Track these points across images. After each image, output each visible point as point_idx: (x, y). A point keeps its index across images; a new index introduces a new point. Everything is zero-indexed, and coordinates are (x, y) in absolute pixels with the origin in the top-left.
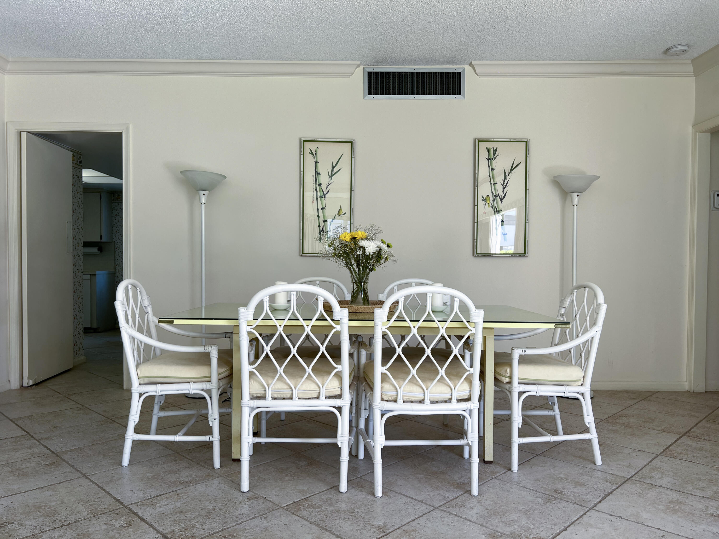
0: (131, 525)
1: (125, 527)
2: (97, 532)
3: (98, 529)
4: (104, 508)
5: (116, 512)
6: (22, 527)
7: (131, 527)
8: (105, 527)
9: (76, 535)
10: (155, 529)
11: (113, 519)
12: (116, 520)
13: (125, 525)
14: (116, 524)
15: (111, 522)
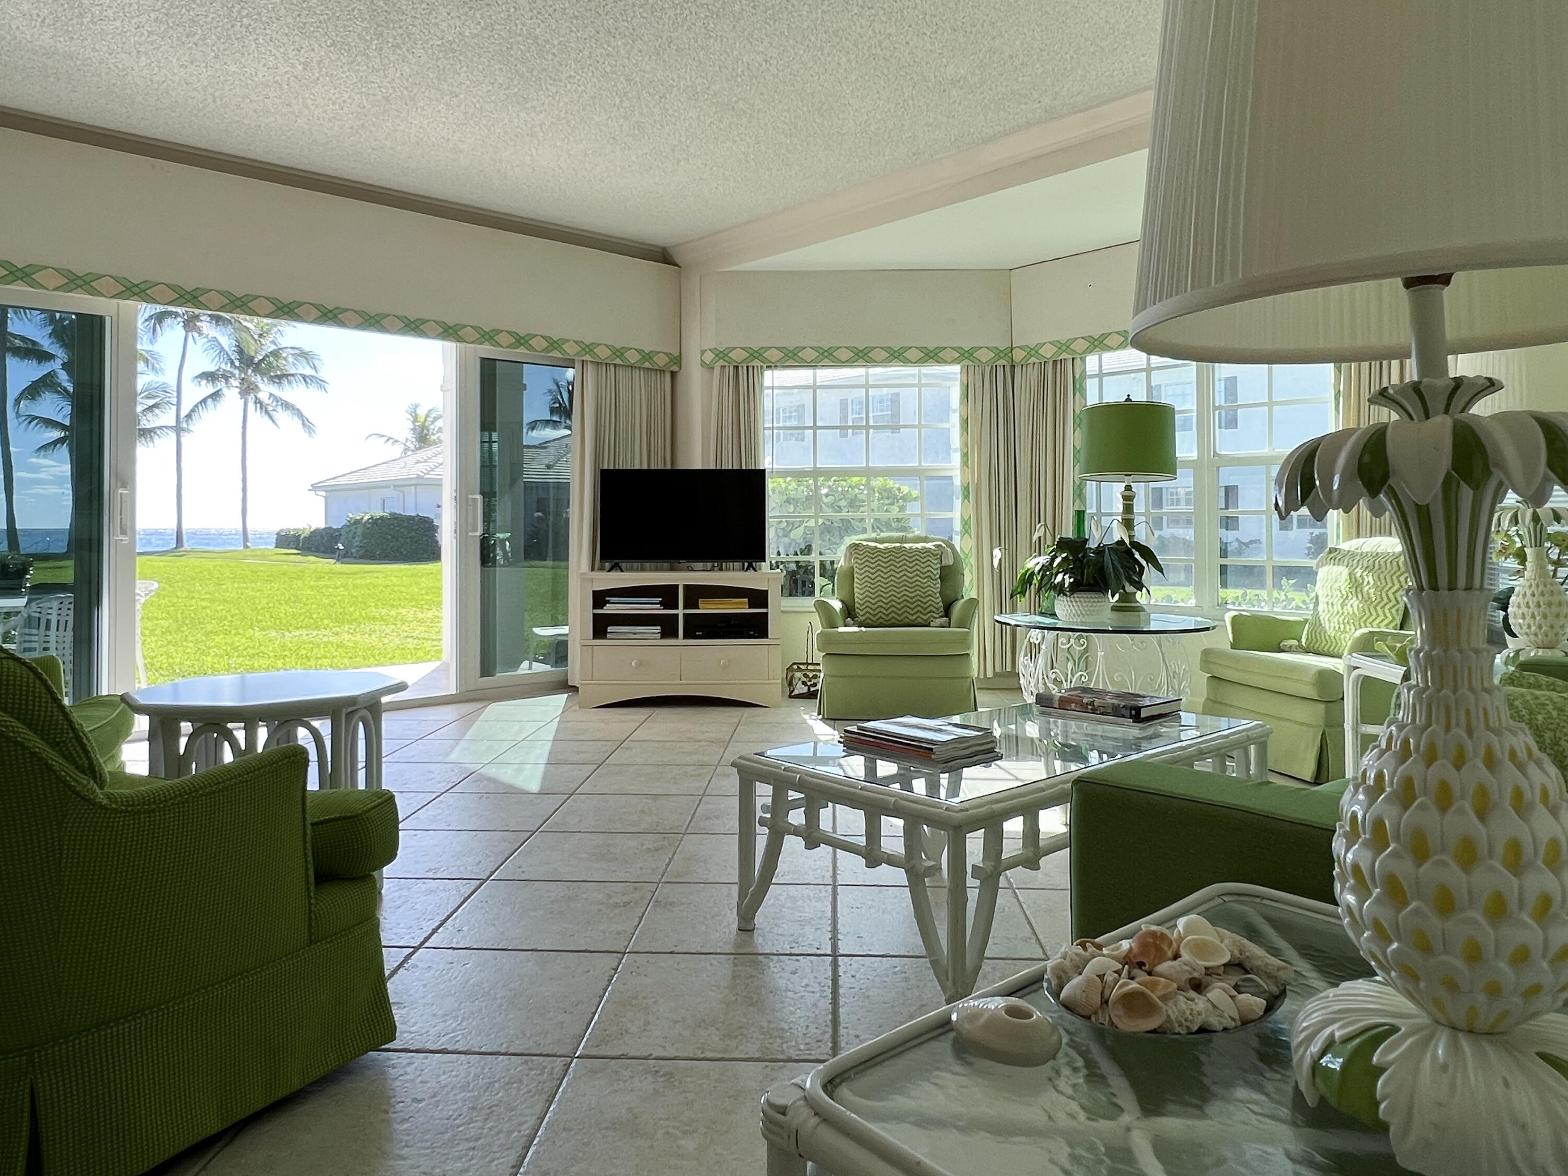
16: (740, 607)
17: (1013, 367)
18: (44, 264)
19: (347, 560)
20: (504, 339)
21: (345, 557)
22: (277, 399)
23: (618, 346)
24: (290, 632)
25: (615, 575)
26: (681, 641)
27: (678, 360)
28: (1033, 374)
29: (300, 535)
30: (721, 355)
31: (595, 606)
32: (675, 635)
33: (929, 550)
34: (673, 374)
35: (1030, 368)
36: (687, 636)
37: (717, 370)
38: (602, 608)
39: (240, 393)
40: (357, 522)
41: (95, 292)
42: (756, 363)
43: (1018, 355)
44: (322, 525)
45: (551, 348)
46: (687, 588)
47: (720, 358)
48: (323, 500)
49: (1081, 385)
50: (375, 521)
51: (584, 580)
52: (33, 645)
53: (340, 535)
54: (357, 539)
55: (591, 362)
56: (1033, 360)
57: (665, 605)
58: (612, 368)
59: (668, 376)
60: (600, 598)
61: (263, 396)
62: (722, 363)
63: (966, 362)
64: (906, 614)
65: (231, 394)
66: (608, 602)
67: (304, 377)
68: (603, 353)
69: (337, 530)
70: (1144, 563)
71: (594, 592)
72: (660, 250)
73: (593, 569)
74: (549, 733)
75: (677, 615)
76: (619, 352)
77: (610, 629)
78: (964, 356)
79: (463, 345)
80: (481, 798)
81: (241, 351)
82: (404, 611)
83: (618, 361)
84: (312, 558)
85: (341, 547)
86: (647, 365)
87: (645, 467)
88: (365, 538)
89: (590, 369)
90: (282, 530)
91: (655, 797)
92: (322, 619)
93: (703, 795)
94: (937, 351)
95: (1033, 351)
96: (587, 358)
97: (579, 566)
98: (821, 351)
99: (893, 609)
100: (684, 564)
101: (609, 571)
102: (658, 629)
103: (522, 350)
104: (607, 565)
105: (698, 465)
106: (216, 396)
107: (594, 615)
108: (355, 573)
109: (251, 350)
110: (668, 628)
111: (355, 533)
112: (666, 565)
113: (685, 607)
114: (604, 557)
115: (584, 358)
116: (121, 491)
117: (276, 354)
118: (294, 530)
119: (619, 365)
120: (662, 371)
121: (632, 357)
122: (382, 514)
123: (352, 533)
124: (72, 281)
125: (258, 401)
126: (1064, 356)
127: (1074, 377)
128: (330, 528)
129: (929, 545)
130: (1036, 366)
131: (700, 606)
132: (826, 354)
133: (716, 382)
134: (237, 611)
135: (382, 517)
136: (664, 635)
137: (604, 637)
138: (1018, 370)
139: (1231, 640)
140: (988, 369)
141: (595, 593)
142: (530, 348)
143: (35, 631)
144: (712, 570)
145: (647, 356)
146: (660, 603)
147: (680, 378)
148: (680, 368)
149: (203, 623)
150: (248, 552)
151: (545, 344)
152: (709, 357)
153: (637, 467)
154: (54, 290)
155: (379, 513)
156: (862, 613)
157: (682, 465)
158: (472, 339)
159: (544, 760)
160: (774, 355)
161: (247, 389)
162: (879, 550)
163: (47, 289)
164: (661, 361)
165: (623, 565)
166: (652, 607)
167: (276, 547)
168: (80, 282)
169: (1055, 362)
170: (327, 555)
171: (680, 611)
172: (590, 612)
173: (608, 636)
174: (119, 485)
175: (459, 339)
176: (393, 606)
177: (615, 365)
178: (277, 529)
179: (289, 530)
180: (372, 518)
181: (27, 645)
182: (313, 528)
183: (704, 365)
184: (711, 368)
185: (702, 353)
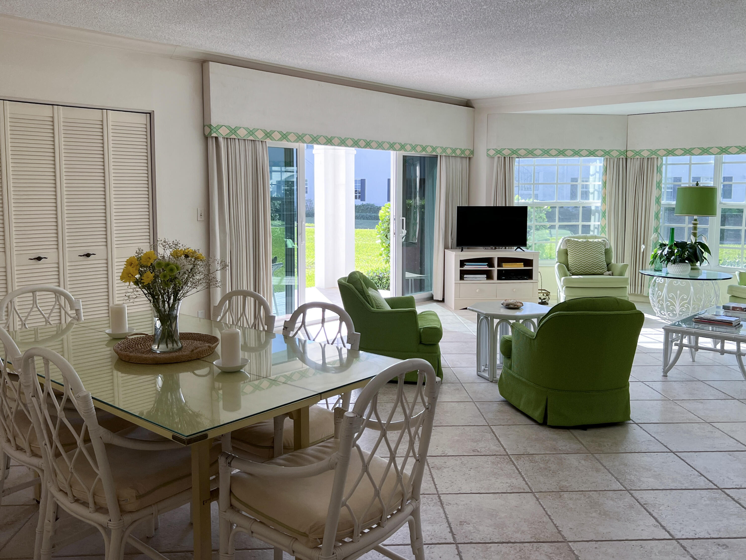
0: (461, 522)
1: (465, 522)
2: (488, 525)
3: (487, 528)
4: (475, 549)
5: (467, 539)
6: (548, 554)
7: (461, 520)
8: (481, 528)
9: (504, 529)
10: (445, 512)
11: (472, 533)
12: (469, 531)
13: (465, 524)
14: (471, 528)
15: (474, 531)
16: (520, 266)
17: (626, 159)
23: (455, 148)
25: (469, 253)
26: (495, 281)
27: (472, 152)
28: (637, 163)
30: (499, 152)
31: (461, 266)
32: (493, 279)
33: (600, 242)
34: (470, 159)
35: (635, 160)
36: (497, 279)
37: (496, 159)
38: (463, 267)
42: (514, 156)
43: (630, 154)
45: (433, 151)
46: (498, 258)
49: (660, 169)
51: (456, 255)
56: (637, 157)
59: (468, 159)
60: (462, 263)
62: (499, 155)
63: (607, 157)
64: (592, 270)
68: (449, 151)
70: (703, 250)
72: (466, 101)
75: (494, 270)
76: (454, 151)
77: (465, 276)
78: (606, 154)
83: (453, 155)
94: (595, 151)
95: (638, 153)
96: (444, 154)
98: (544, 151)
99: (587, 267)
102: (485, 276)
103: (424, 153)
107: (460, 270)
110: (489, 275)
113: (497, 267)
115: (442, 154)
120: (466, 158)
121: (458, 152)
126: (653, 156)
127: (657, 166)
129: (600, 240)
130: (639, 159)
131: (503, 266)
132: (546, 152)
133: (495, 165)
136: (487, 279)
137: (463, 280)
138: (629, 161)
139: (739, 281)
140: (616, 160)
141: (461, 261)
145: (462, 152)
146: (487, 265)
147: (473, 161)
148: (474, 156)
151: (431, 149)
152: (492, 153)
156: (573, 269)
160: (522, 152)
162: (580, 242)
164: (467, 153)
166: (484, 267)
169: (648, 159)
171: (495, 268)
172: (458, 269)
173: (465, 279)
183: (488, 155)
184: (492, 158)
185: (488, 150)
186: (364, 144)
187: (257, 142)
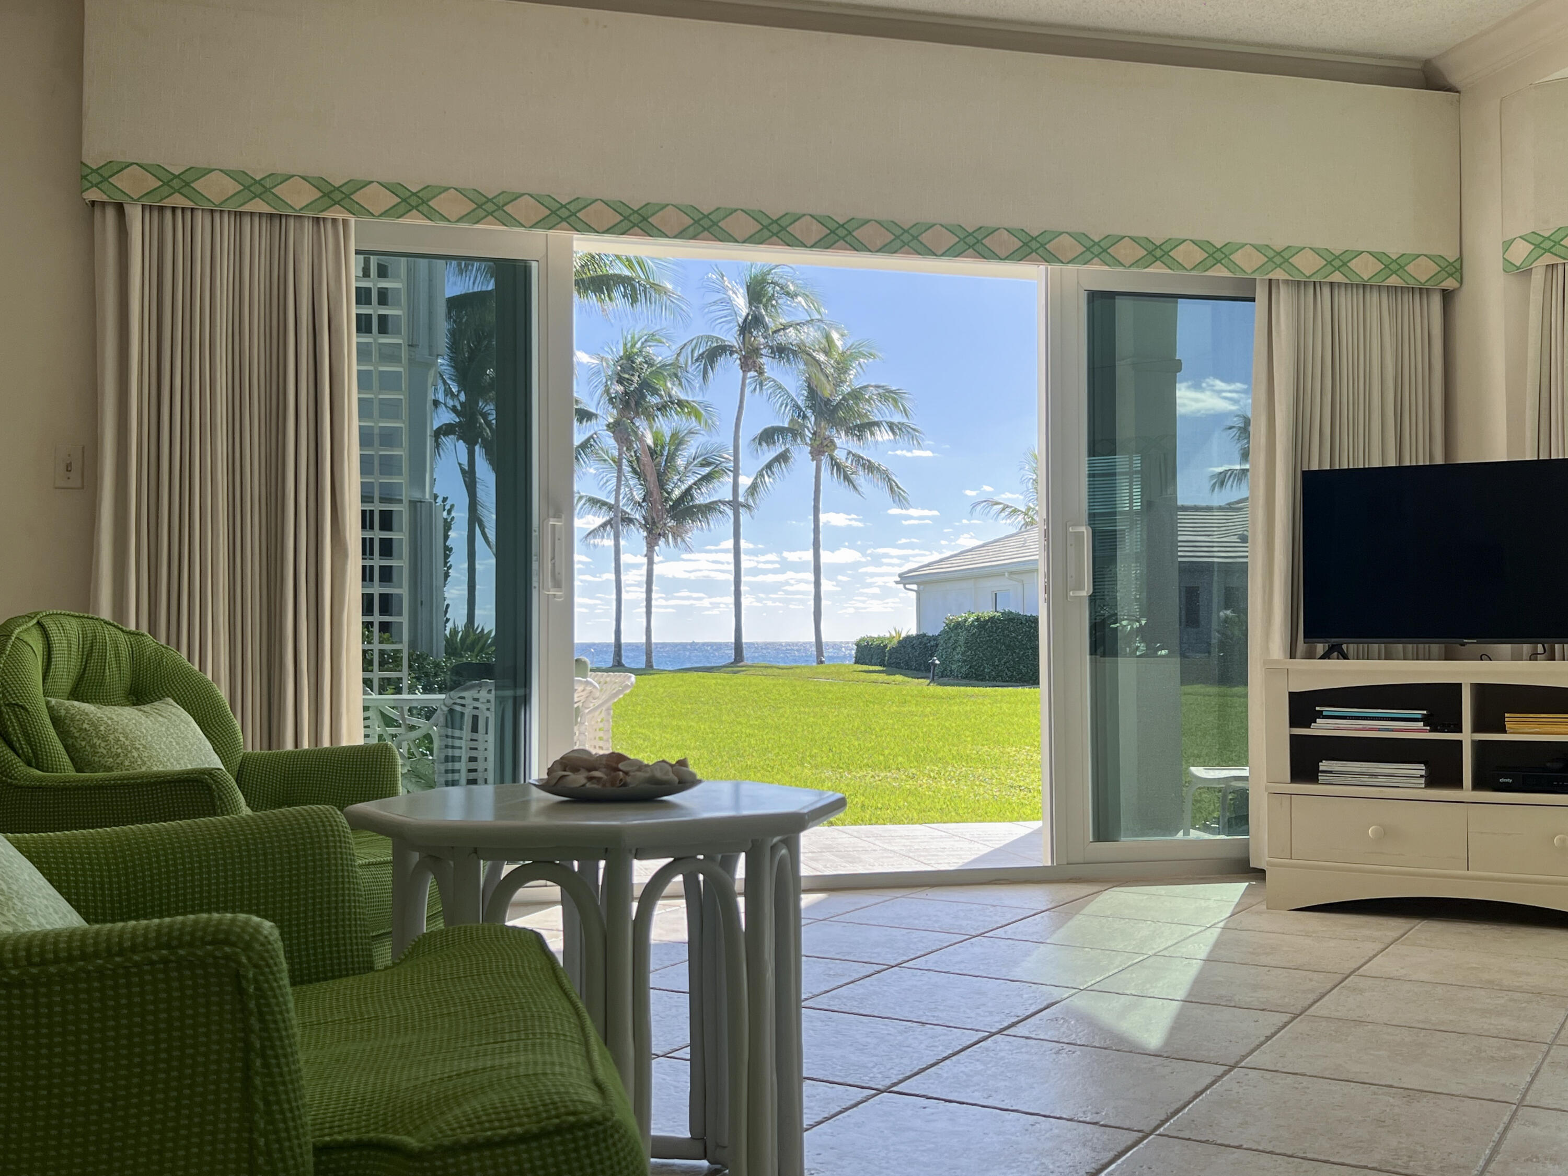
18: (444, 184)
19: (945, 680)
20: (1126, 251)
21: (944, 676)
22: (858, 458)
23: (1337, 249)
24: (850, 772)
25: (1334, 664)
26: (1467, 792)
27: (1457, 268)
29: (886, 646)
30: (1547, 245)
31: (1295, 721)
32: (1457, 783)
34: (1447, 296)
36: (1479, 784)
37: (1538, 277)
38: (1309, 727)
39: (811, 453)
40: (958, 625)
41: (509, 220)
44: (914, 632)
45: (1210, 261)
46: (1481, 691)
47: (1546, 251)
48: (913, 595)
50: (983, 625)
51: (1271, 669)
52: (457, 753)
53: (937, 645)
54: (958, 649)
55: (1286, 282)
57: (1432, 722)
58: (1326, 291)
59: (1436, 302)
60: (1303, 707)
61: (840, 455)
62: (1549, 259)
65: (801, 454)
66: (1320, 715)
67: (891, 426)
68: (1308, 265)
69: (935, 638)
71: (1291, 695)
72: (1419, 66)
73: (1292, 656)
74: (1201, 948)
75: (1460, 743)
76: (1340, 261)
77: (1324, 765)
79: (1057, 267)
80: (1058, 1053)
81: (812, 393)
82: (1012, 750)
83: (1337, 277)
84: (899, 678)
85: (937, 662)
86: (1394, 280)
87: (1392, 463)
88: (969, 648)
89: (1284, 298)
90: (862, 639)
91: (1411, 1094)
92: (896, 756)
93: (1520, 1104)
96: (1279, 275)
97: (1266, 648)
100: (1472, 645)
101: (1320, 658)
102: (1419, 769)
103: (1158, 269)
104: (1320, 648)
105: (1499, 453)
106: (783, 458)
107: (1292, 737)
108: (954, 697)
109: (826, 390)
110: (1441, 769)
111: (956, 641)
112: (1435, 648)
113: (1476, 729)
114: (1312, 633)
115: (1271, 276)
116: (552, 522)
117: (856, 395)
118: (879, 638)
119: (1339, 284)
120: (1423, 292)
121: (1365, 269)
122: (992, 614)
123: (952, 641)
124: (480, 206)
125: (836, 465)
128: (924, 635)
131: (1508, 727)
133: (1536, 297)
134: (788, 741)
135: (992, 619)
136: (1432, 781)
137: (1314, 779)
141: (1294, 697)
142: (1174, 264)
143: (457, 733)
144: (1533, 657)
145: (1393, 265)
146: (1425, 720)
147: (1461, 304)
148: (1461, 283)
149: (743, 756)
150: (821, 668)
151: (1199, 255)
152: (1520, 252)
153: (1376, 463)
154: (458, 221)
155: (987, 612)
157: (1466, 455)
158: (1071, 256)
159: (1181, 994)
161: (821, 448)
163: (449, 221)
164: (1422, 272)
165: (1350, 647)
166: (1408, 727)
167: (856, 662)
168: (490, 207)
170: (921, 674)
171: (1467, 737)
172: (1284, 731)
173: (1321, 778)
174: (551, 512)
175: (1049, 257)
176: (997, 742)
177: (1332, 284)
178: (856, 638)
179: (872, 639)
180: (978, 619)
181: (450, 752)
182: (903, 635)
183: (1509, 268)
184: (1524, 273)
185: (1507, 245)
186: (818, 231)
187: (292, 222)
